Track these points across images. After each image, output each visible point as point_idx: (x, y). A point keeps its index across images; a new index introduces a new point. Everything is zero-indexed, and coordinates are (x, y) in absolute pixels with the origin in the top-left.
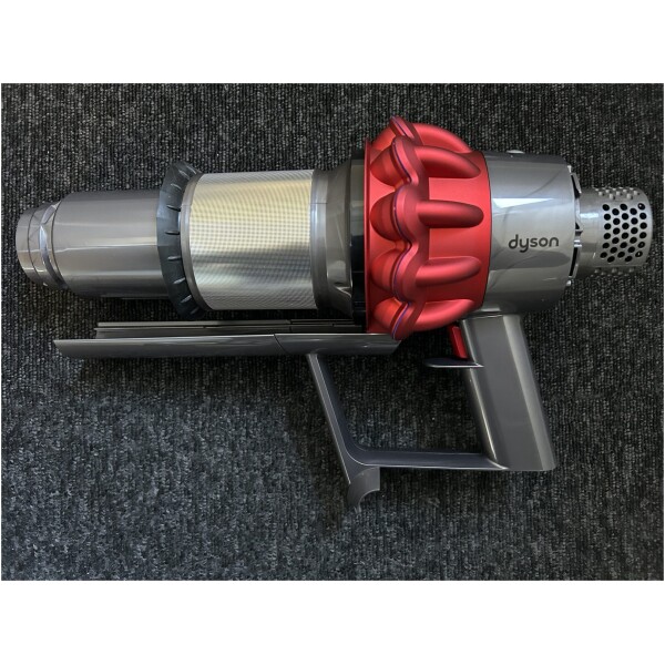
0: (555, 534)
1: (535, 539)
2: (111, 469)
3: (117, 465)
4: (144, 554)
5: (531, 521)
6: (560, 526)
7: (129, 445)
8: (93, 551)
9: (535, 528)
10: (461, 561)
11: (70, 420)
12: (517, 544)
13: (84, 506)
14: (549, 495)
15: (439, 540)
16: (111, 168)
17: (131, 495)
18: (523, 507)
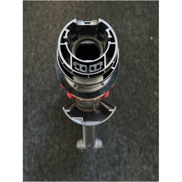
0: (148, 164)
1: (144, 165)
2: (40, 149)
3: (41, 149)
4: (47, 172)
5: (143, 161)
6: (149, 162)
7: (44, 144)
8: (35, 171)
9: (143, 163)
10: (125, 172)
11: (31, 138)
12: (139, 167)
13: (33, 159)
14: (146, 154)
15: (119, 166)
16: (43, 82)
17: (44, 156)
18: (140, 156)
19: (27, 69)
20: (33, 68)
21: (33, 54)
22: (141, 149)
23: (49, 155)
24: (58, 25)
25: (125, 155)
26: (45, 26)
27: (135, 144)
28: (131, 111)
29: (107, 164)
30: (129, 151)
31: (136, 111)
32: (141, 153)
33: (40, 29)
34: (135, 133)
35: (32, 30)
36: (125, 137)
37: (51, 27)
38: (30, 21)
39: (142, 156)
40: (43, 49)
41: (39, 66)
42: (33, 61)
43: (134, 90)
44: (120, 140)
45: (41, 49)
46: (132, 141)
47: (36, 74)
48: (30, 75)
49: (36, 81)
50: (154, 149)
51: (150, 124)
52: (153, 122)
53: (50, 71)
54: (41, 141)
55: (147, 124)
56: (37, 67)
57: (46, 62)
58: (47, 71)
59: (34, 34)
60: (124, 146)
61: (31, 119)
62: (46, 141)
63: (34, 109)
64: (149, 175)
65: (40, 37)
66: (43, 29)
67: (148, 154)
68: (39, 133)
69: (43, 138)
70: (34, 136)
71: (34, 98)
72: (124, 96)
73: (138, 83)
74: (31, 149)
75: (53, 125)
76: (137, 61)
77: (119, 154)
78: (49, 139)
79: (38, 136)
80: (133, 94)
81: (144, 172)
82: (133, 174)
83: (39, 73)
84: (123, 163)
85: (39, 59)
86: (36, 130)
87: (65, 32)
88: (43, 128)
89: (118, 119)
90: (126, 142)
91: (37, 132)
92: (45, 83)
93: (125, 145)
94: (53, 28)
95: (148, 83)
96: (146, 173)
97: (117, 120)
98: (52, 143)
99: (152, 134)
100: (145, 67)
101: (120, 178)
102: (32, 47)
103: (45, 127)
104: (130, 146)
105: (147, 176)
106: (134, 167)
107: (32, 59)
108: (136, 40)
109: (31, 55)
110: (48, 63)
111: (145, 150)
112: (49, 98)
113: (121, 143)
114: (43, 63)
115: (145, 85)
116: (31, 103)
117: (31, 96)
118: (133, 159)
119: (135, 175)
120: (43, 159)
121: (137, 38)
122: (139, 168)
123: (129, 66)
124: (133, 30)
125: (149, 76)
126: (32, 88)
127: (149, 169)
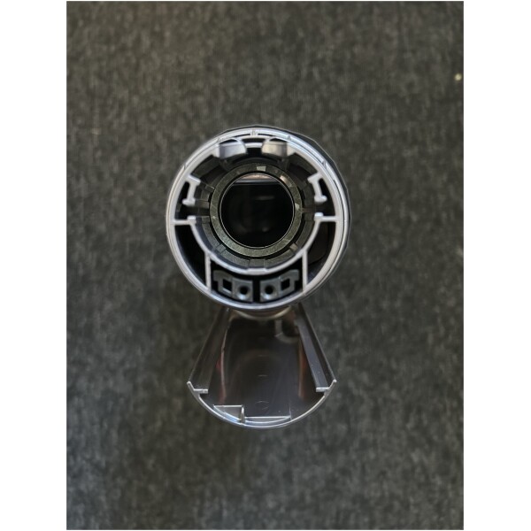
0: (427, 447)
1: (413, 450)
2: (131, 408)
3: (136, 406)
4: (154, 466)
5: (411, 439)
6: (430, 441)
7: (142, 394)
8: (121, 465)
9: (413, 444)
10: (363, 467)
11: (106, 379)
12: (401, 454)
13: (114, 435)
14: (420, 421)
15: (347, 452)
16: (131, 220)
17: (144, 427)
18: (404, 428)
19: (83, 180)
20: (100, 176)
21: (96, 132)
22: (408, 409)
23: (159, 424)
24: (168, 34)
25: (365, 423)
26: (129, 40)
27: (394, 395)
28: (385, 305)
29: (316, 448)
30: (376, 414)
31: (398, 304)
32: (406, 420)
33: (113, 48)
34: (394, 366)
35: (89, 53)
36: (365, 377)
37: (146, 41)
38: (81, 23)
39: (410, 426)
40: (125, 117)
41: (116, 169)
42: (99, 154)
43: (395, 244)
44: (351, 384)
45: (119, 115)
46: (386, 386)
47: (109, 194)
48: (90, 197)
49: (111, 216)
50: (445, 410)
51: (438, 341)
52: (446, 336)
53: (150, 185)
54: (135, 388)
55: (430, 340)
56: (112, 174)
57: (136, 158)
58: (141, 186)
59: (94, 67)
60: (362, 401)
61: (104, 327)
62: (148, 386)
63: (111, 297)
64: (427, 478)
65: (115, 76)
66: (123, 49)
67: (425, 422)
68: (127, 366)
69: (140, 380)
70: (113, 372)
71: (108, 268)
72: (368, 261)
73: (409, 220)
74: (110, 408)
75: (165, 343)
76: (408, 153)
77: (348, 422)
78: (156, 383)
79: (125, 373)
80: (394, 254)
81: (413, 469)
82: (383, 473)
83: (118, 191)
84: (356, 444)
85: (115, 149)
86: (118, 357)
87: (186, 186)
88: (139, 352)
89: (347, 326)
90: (368, 389)
91: (122, 363)
92: (136, 221)
93: (365, 396)
94: (152, 46)
95: (438, 222)
96: (418, 470)
97: (343, 328)
98: (165, 392)
99: (442, 367)
100: (431, 172)
101: (348, 481)
102: (92, 109)
103: (143, 350)
104: (380, 400)
105: (422, 479)
106: (387, 455)
107: (96, 149)
108: (410, 86)
109: (91, 135)
110: (142, 162)
111: (419, 411)
112: (149, 265)
113: (355, 392)
114: (129, 159)
115: (428, 226)
116: (100, 282)
117: (99, 262)
118: (384, 435)
119: (389, 474)
120: (141, 433)
121: (413, 77)
122: (399, 459)
123: (386, 168)
124: (402, 50)
125: (442, 198)
126: (100, 238)
127: (426, 461)
